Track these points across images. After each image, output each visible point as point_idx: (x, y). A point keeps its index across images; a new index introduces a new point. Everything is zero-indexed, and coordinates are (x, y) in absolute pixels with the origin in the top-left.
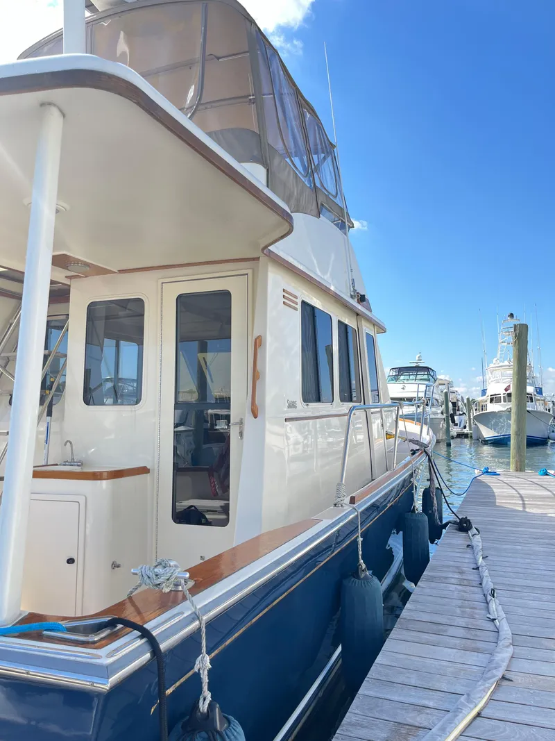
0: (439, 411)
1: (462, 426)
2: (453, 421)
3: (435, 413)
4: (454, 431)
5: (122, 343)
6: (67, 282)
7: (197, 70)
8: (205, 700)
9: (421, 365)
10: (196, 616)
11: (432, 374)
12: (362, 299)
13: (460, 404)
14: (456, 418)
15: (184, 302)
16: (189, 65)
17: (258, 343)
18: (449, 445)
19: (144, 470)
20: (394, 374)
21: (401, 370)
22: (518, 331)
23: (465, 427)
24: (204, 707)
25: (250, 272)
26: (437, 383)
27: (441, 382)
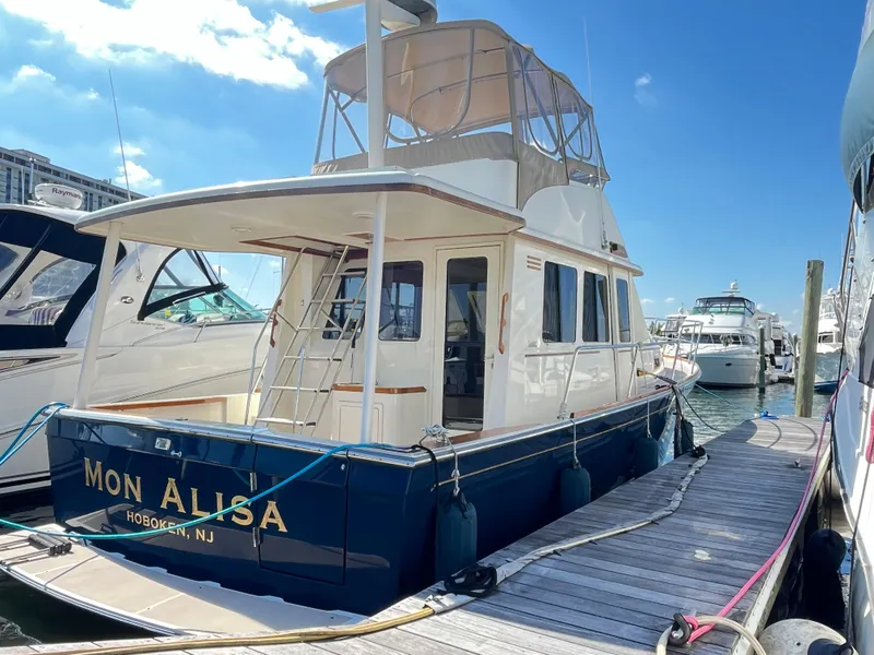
0: (754, 351)
1: (788, 369)
2: (773, 362)
3: (749, 353)
4: (774, 374)
5: (401, 284)
6: (365, 247)
7: (467, 60)
8: (457, 491)
9: (736, 295)
10: (452, 451)
11: (748, 306)
12: (614, 247)
13: (786, 342)
14: (777, 359)
15: (453, 265)
16: (462, 57)
17: (506, 298)
18: (762, 391)
19: (422, 390)
20: (702, 305)
21: (709, 301)
22: (811, 268)
23: (791, 371)
24: (456, 493)
25: (502, 243)
26: (755, 317)
27: (759, 316)
